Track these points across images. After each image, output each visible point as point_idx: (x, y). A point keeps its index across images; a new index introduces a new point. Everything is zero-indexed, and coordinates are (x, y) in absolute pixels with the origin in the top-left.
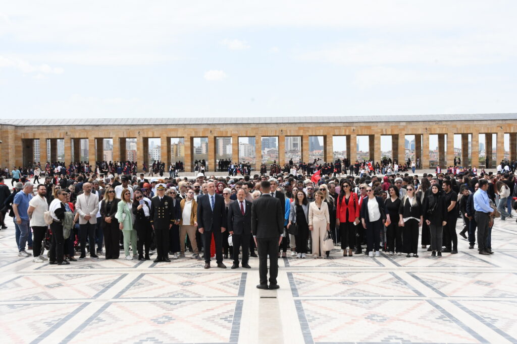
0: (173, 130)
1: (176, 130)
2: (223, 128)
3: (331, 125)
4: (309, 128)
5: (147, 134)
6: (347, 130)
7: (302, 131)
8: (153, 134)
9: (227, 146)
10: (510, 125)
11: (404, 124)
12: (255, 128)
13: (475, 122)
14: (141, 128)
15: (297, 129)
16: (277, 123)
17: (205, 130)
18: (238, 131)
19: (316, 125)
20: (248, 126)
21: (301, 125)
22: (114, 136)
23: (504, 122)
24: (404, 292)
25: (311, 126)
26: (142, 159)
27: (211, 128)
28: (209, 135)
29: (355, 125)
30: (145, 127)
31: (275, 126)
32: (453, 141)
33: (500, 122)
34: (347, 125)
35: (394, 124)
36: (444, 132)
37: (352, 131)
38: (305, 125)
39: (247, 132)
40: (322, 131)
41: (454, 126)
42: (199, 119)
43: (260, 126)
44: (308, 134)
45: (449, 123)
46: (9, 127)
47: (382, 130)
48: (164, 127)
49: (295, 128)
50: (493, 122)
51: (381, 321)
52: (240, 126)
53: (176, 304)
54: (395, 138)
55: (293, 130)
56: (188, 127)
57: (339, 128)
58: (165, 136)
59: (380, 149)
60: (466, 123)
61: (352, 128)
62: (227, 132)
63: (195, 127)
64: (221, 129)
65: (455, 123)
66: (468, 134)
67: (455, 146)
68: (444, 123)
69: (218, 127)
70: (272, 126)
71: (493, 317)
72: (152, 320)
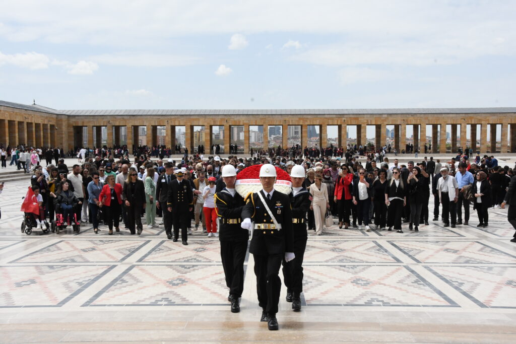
0: (196, 119)
1: (198, 120)
2: (236, 118)
3: (326, 116)
4: (307, 118)
5: (175, 123)
6: (339, 121)
7: (302, 121)
8: (179, 123)
9: (241, 133)
10: (471, 118)
11: (386, 116)
12: (262, 119)
13: (444, 115)
14: (169, 117)
15: (298, 119)
16: (281, 115)
17: (222, 120)
18: (249, 121)
19: (313, 116)
20: (257, 116)
21: (301, 117)
22: (147, 124)
23: (467, 115)
24: (385, 259)
25: (309, 117)
26: (170, 143)
27: (226, 118)
28: (225, 124)
29: (345, 116)
30: (173, 117)
31: (280, 116)
32: (425, 131)
33: (464, 115)
34: (339, 116)
35: (377, 116)
36: (418, 123)
37: (343, 121)
38: (305, 116)
39: (256, 121)
40: (318, 121)
41: (427, 118)
42: (217, 110)
43: (267, 116)
44: (307, 123)
45: (422, 116)
46: (63, 117)
47: (368, 121)
48: (188, 117)
49: (296, 118)
50: (458, 115)
51: (365, 285)
52: (251, 117)
53: (189, 268)
54: (378, 128)
55: (294, 120)
56: (208, 117)
57: (332, 119)
58: (189, 124)
59: (365, 136)
60: (436, 116)
61: (343, 119)
62: (240, 122)
63: (214, 117)
64: (235, 119)
65: (427, 115)
66: (437, 125)
67: (427, 135)
68: (418, 116)
69: (233, 117)
70: (277, 116)
71: (460, 281)
72: (168, 282)
